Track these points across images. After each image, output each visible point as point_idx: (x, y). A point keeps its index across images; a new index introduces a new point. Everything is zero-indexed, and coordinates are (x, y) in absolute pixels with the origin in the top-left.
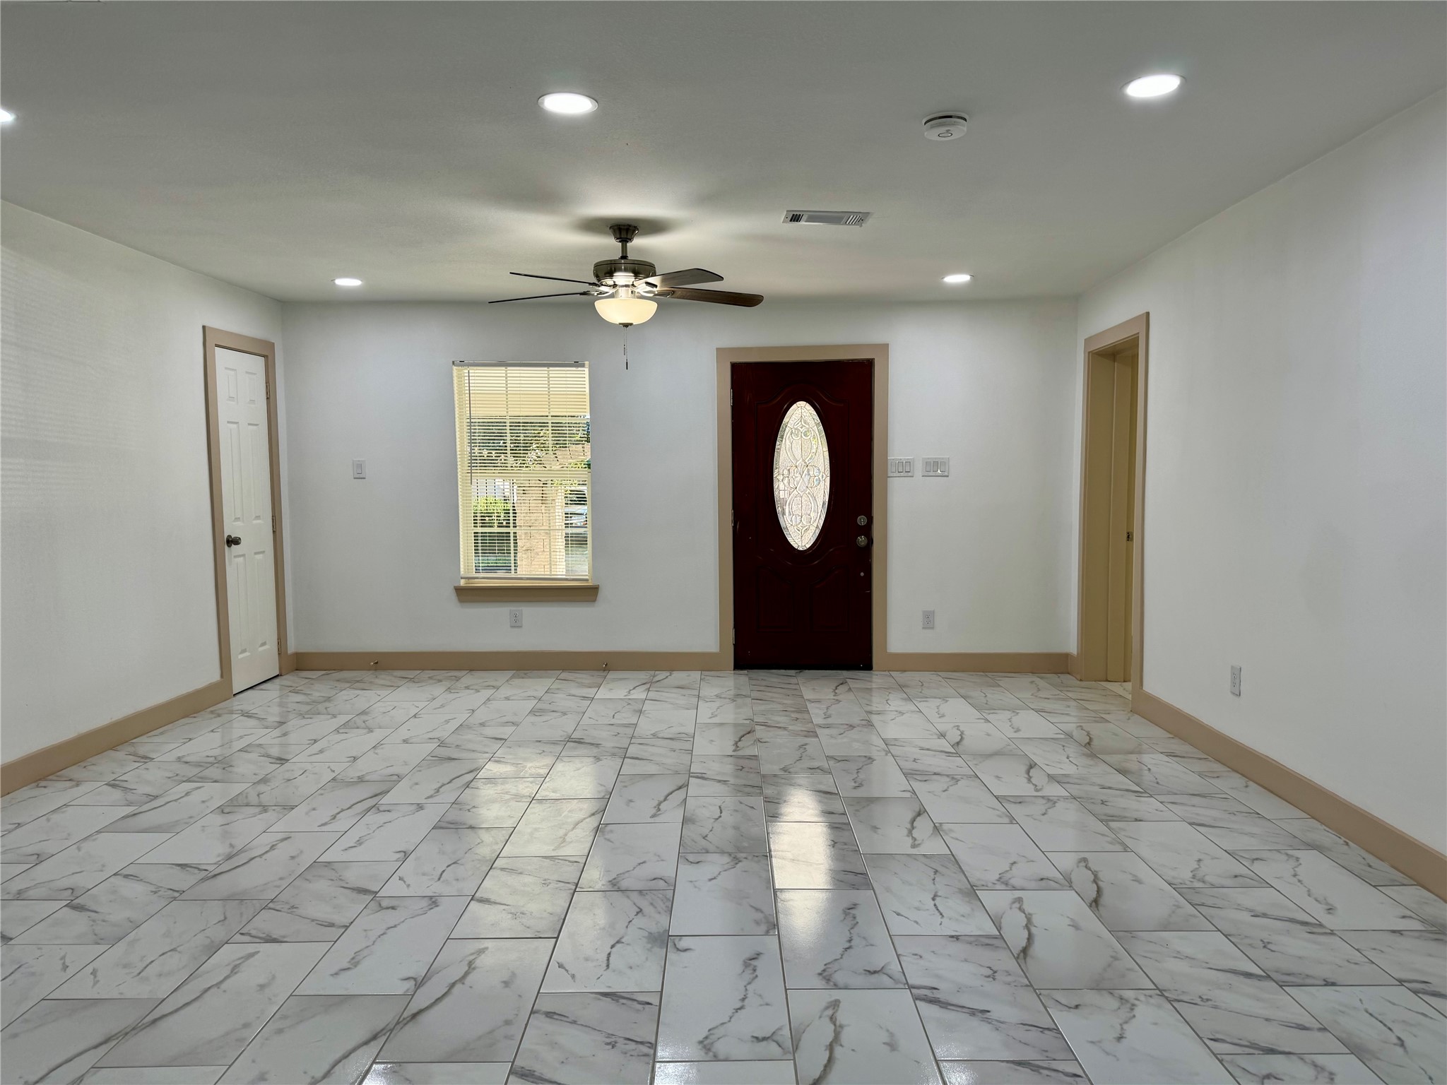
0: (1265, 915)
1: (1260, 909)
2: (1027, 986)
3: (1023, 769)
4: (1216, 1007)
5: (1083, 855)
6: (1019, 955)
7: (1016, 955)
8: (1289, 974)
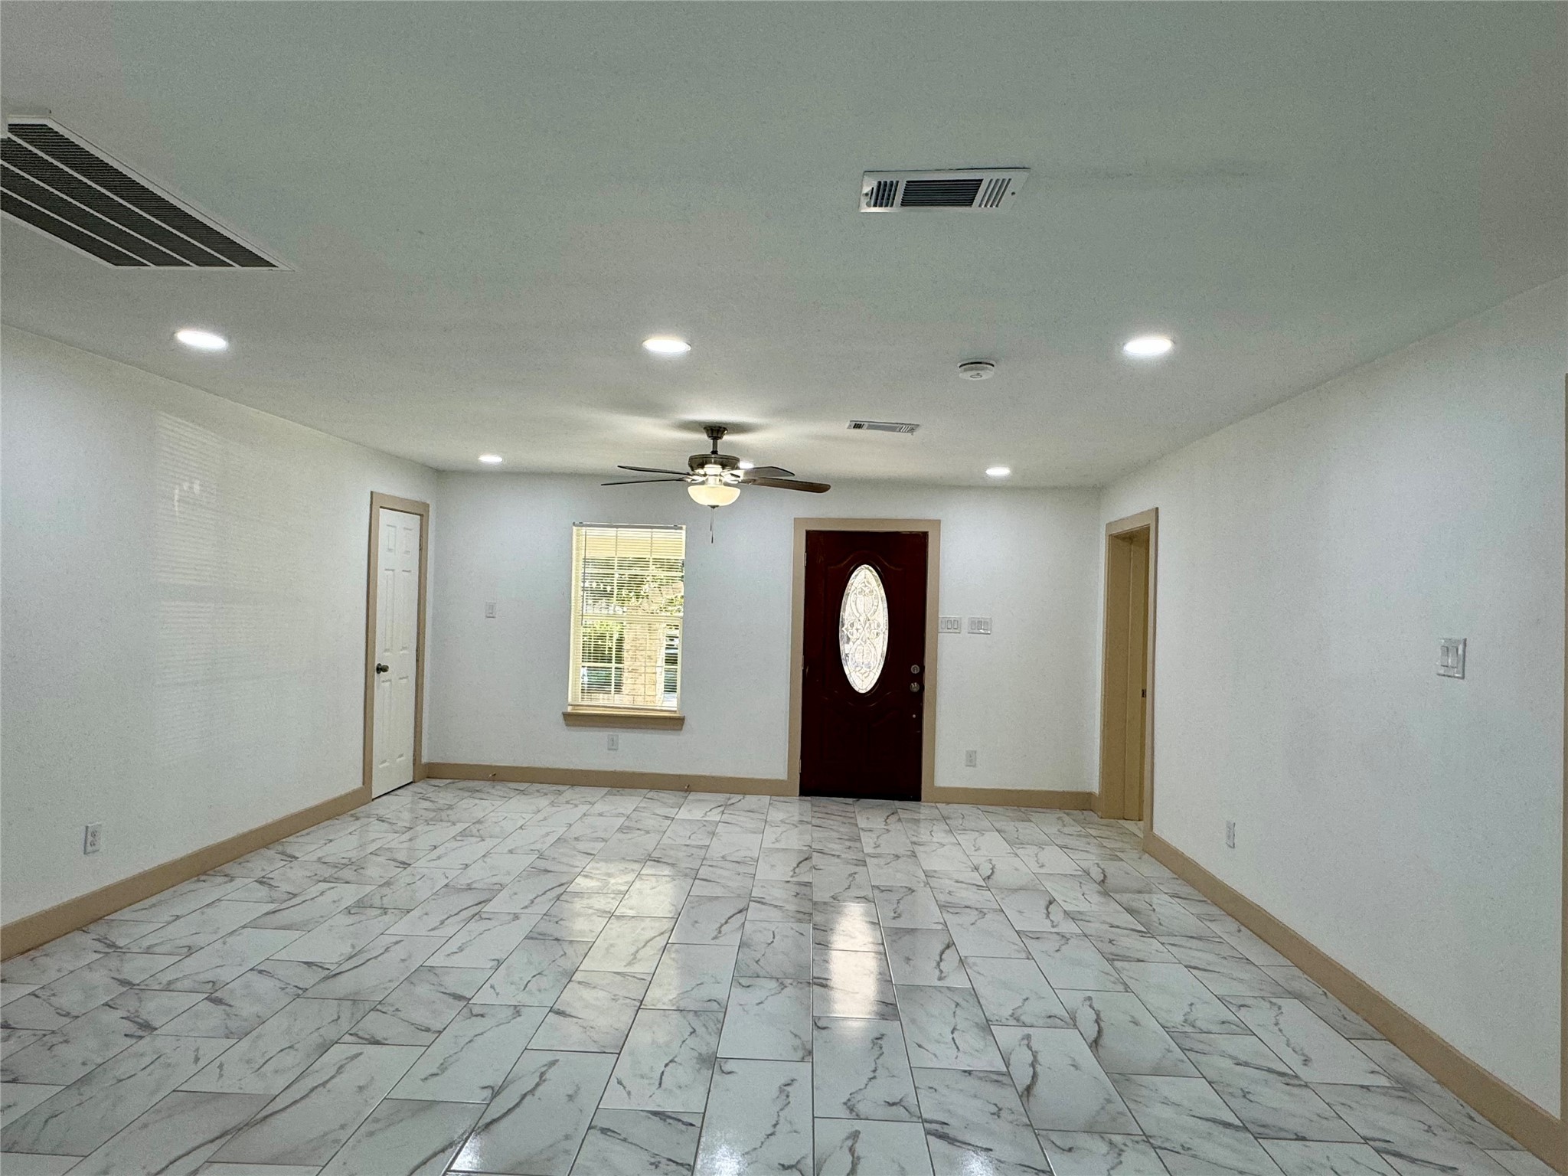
0: (1246, 1064)
1: (1243, 1058)
2: (1028, 1125)
3: (1043, 903)
4: (1195, 1156)
5: (1089, 994)
6: (1023, 1093)
7: (1020, 1094)
8: (1264, 1126)
